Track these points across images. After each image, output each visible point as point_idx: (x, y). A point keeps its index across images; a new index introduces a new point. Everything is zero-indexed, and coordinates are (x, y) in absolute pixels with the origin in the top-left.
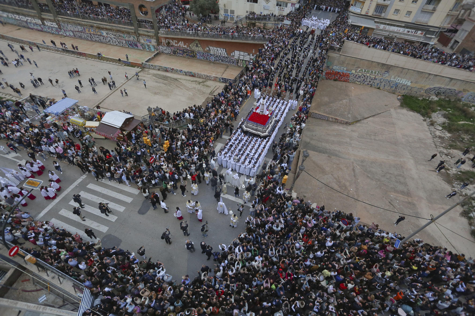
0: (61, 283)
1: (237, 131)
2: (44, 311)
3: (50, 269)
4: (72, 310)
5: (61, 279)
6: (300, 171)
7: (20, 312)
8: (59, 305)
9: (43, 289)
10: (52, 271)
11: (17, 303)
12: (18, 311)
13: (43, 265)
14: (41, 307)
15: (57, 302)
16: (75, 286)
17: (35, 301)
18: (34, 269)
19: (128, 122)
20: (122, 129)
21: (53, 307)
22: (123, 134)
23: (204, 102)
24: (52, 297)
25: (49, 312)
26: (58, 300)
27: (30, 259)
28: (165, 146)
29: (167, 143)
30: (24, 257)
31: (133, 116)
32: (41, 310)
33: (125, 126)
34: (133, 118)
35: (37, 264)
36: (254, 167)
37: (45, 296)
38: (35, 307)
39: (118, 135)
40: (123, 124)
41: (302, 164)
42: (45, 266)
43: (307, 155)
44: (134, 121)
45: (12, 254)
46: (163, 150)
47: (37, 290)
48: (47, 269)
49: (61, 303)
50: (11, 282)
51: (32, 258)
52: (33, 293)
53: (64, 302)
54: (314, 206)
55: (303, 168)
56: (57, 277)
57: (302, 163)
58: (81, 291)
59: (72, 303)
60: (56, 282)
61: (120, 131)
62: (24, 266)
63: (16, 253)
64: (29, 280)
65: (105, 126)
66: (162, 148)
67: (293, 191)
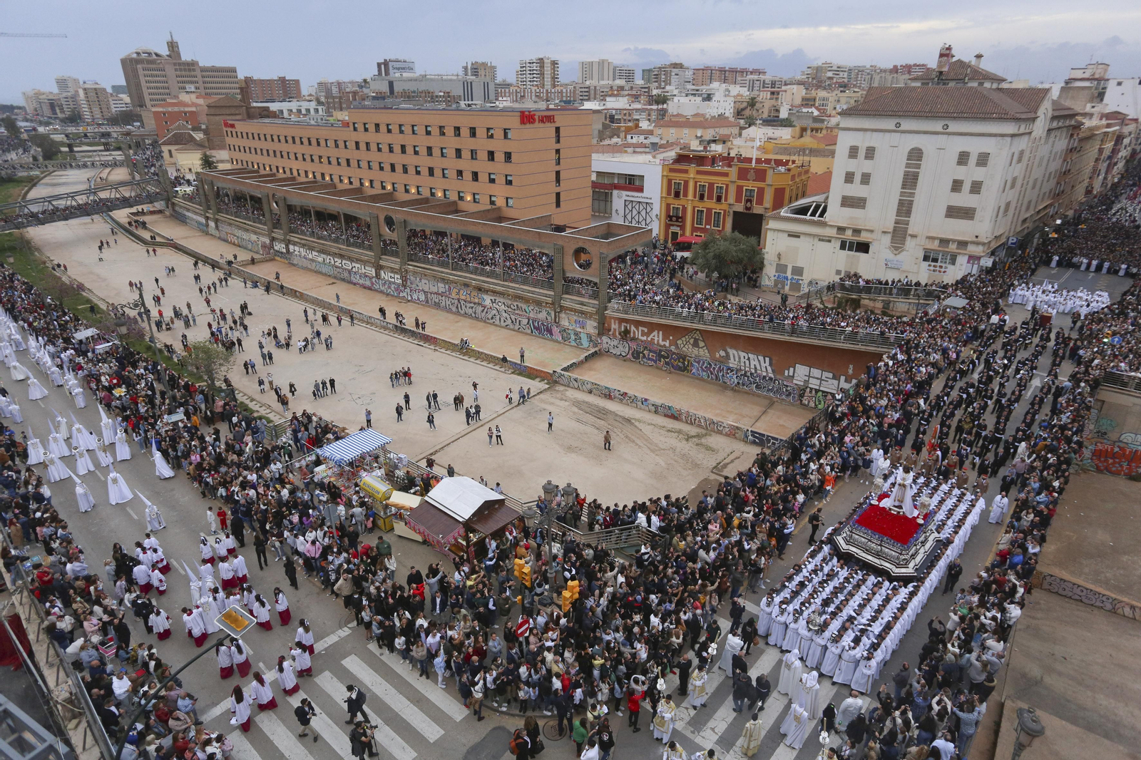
1: (820, 548)
19: (488, 509)
20: (469, 526)
22: (467, 539)
23: (693, 490)
28: (566, 594)
29: (573, 587)
31: (502, 497)
33: (479, 521)
34: (501, 502)
36: (869, 659)
39: (456, 539)
40: (474, 515)
43: (1033, 725)
44: (503, 510)
46: (560, 607)
61: (462, 531)
65: (433, 509)
66: (556, 600)
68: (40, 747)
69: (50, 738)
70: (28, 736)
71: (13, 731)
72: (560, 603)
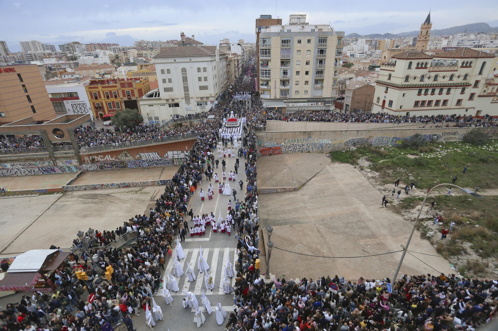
6: (270, 249)
20: (42, 271)
22: (44, 277)
28: (107, 273)
29: (109, 269)
31: (56, 250)
33: (47, 266)
39: (37, 281)
41: (269, 241)
43: (271, 229)
46: (106, 280)
54: (297, 281)
55: (271, 244)
57: (269, 239)
61: (39, 275)
65: (15, 274)
67: (270, 274)
72: (106, 278)
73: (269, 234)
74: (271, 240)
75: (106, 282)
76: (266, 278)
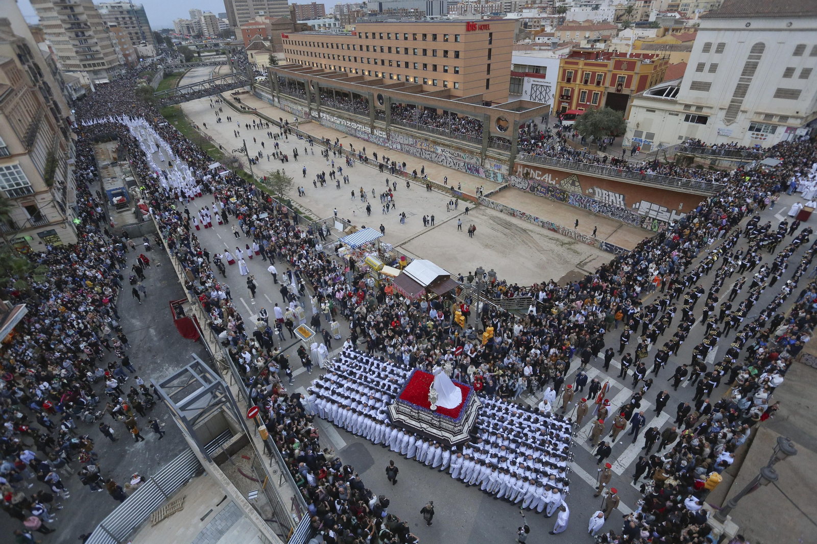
0: (280, 486)
2: (250, 514)
3: (277, 457)
4: (278, 535)
5: (283, 479)
6: (763, 481)
7: (226, 497)
8: (266, 516)
9: (258, 481)
10: (277, 462)
11: (228, 484)
12: (224, 494)
13: (272, 448)
14: (248, 507)
15: (266, 511)
16: (294, 500)
17: (245, 493)
18: (260, 446)
19: (440, 280)
20: (428, 289)
21: (260, 514)
22: (427, 296)
23: (564, 277)
24: (263, 500)
25: (254, 519)
26: (268, 508)
27: (263, 431)
28: (486, 334)
29: (490, 331)
30: (258, 426)
31: (446, 273)
32: (247, 511)
33: (434, 287)
34: (448, 277)
35: (266, 443)
37: (256, 492)
38: (243, 501)
39: (420, 297)
40: (431, 283)
41: (769, 466)
42: (273, 451)
43: (789, 449)
44: (449, 281)
45: (250, 415)
47: (252, 479)
48: (273, 456)
49: (270, 516)
50: (233, 451)
51: (266, 431)
52: (247, 480)
53: (273, 515)
55: (773, 476)
56: (279, 473)
58: (299, 512)
59: (282, 525)
60: (275, 479)
61: (424, 292)
62: (252, 436)
63: (254, 416)
64: (249, 459)
65: (408, 279)
66: (478, 336)
67: (728, 517)
68: (215, 382)
69: (219, 379)
70: (208, 375)
71: (201, 372)
72: (481, 339)
73: (780, 455)
74: (774, 467)
75: (478, 343)
76: (715, 517)
